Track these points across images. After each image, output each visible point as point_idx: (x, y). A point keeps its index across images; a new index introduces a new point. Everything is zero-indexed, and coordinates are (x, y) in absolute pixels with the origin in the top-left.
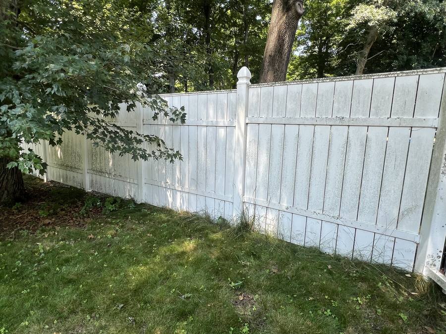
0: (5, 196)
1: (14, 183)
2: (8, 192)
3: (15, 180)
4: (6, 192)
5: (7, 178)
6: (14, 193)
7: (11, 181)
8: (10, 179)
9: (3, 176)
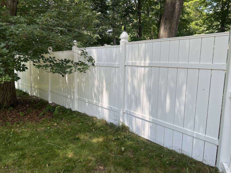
0: (5, 103)
1: (11, 96)
2: (7, 101)
3: (11, 95)
4: (6, 101)
5: (7, 93)
6: (11, 101)
7: (9, 95)
8: (9, 94)
9: (5, 92)
